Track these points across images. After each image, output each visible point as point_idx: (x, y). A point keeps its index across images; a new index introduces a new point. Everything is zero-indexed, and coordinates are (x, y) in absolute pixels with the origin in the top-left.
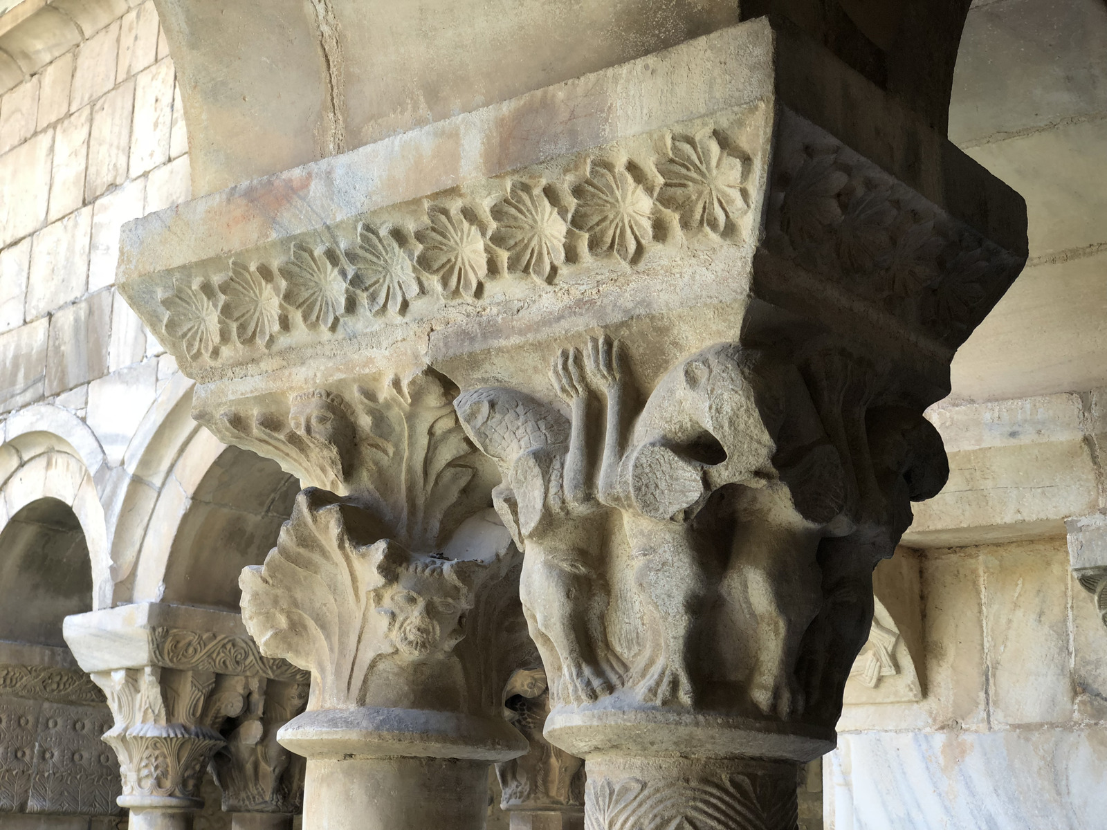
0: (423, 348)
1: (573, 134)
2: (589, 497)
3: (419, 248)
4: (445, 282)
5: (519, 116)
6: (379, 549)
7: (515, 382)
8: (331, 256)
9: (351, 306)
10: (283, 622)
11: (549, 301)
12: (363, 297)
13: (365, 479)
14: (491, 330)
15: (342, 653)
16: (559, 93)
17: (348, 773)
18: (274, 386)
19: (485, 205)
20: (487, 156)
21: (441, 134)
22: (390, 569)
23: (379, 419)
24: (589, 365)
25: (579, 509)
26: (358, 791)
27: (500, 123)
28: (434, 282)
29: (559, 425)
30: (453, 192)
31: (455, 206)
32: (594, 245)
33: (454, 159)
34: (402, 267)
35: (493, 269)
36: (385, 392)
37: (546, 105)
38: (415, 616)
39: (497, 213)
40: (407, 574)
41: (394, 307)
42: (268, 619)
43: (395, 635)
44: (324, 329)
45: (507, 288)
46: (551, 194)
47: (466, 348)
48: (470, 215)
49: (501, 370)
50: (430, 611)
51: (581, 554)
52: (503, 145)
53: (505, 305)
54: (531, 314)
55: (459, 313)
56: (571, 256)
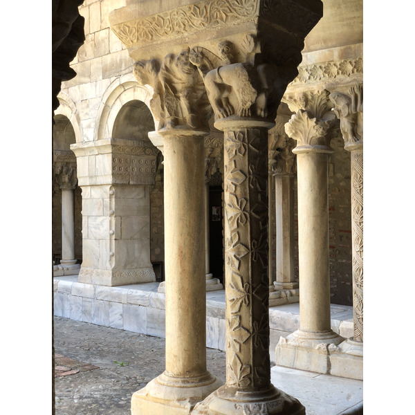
0: (324, 86)
1: (355, 53)
2: (356, 111)
3: (324, 70)
4: (328, 75)
5: (345, 49)
6: (315, 119)
7: (341, 92)
8: (307, 70)
9: (309, 78)
10: (294, 131)
11: (348, 79)
12: (312, 77)
13: (309, 107)
14: (337, 83)
15: (305, 136)
16: (353, 46)
17: (308, 156)
18: (292, 91)
19: (338, 64)
20: (339, 56)
21: (329, 51)
22: (316, 123)
23: (313, 97)
24: (356, 90)
25: (354, 112)
26: (310, 158)
27: (341, 50)
28: (327, 75)
29: (350, 99)
30: (333, 61)
31: (332, 63)
32: (357, 71)
33: (332, 55)
34: (320, 72)
35: (338, 73)
36: (316, 92)
37: (350, 48)
38: (321, 130)
39: (340, 65)
40: (319, 123)
41: (318, 79)
42: (291, 131)
43: (317, 133)
44: (303, 82)
45: (341, 76)
46: (350, 62)
47: (333, 86)
48: (335, 65)
49: (339, 90)
50: (324, 129)
51: (353, 119)
52: (342, 54)
53: (340, 80)
54: (345, 81)
55: (331, 81)
56: (353, 72)
